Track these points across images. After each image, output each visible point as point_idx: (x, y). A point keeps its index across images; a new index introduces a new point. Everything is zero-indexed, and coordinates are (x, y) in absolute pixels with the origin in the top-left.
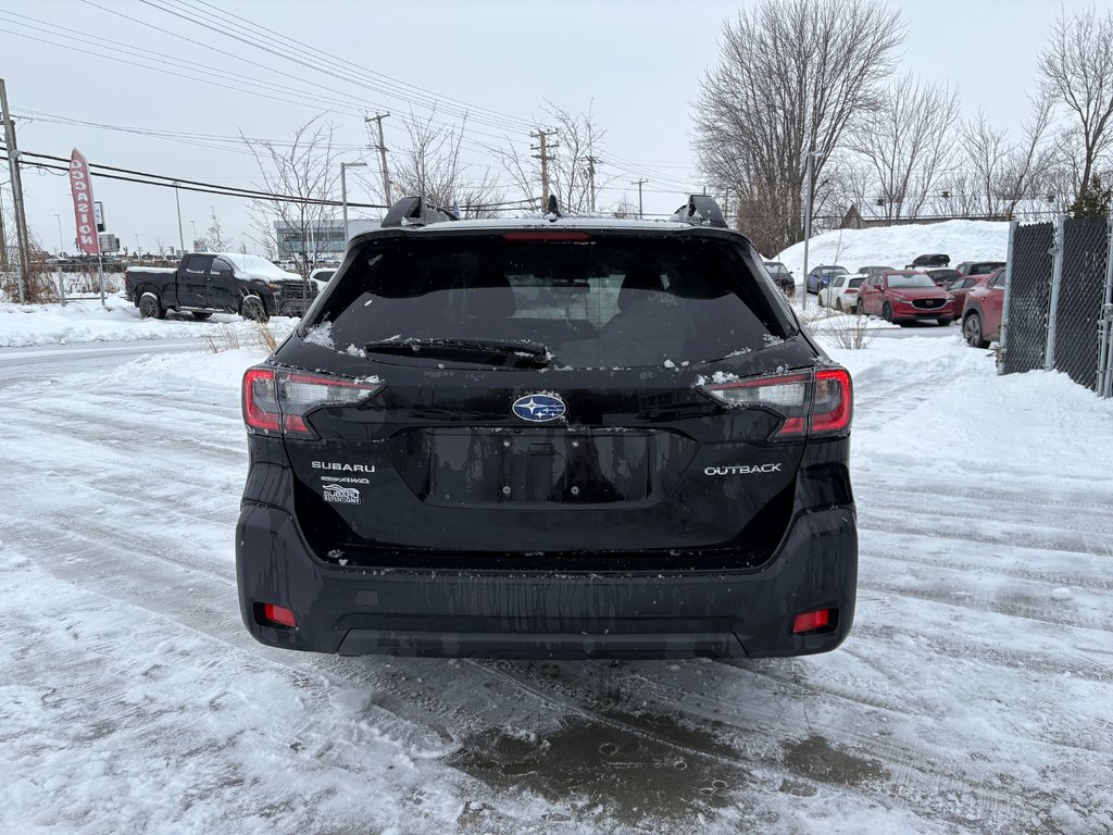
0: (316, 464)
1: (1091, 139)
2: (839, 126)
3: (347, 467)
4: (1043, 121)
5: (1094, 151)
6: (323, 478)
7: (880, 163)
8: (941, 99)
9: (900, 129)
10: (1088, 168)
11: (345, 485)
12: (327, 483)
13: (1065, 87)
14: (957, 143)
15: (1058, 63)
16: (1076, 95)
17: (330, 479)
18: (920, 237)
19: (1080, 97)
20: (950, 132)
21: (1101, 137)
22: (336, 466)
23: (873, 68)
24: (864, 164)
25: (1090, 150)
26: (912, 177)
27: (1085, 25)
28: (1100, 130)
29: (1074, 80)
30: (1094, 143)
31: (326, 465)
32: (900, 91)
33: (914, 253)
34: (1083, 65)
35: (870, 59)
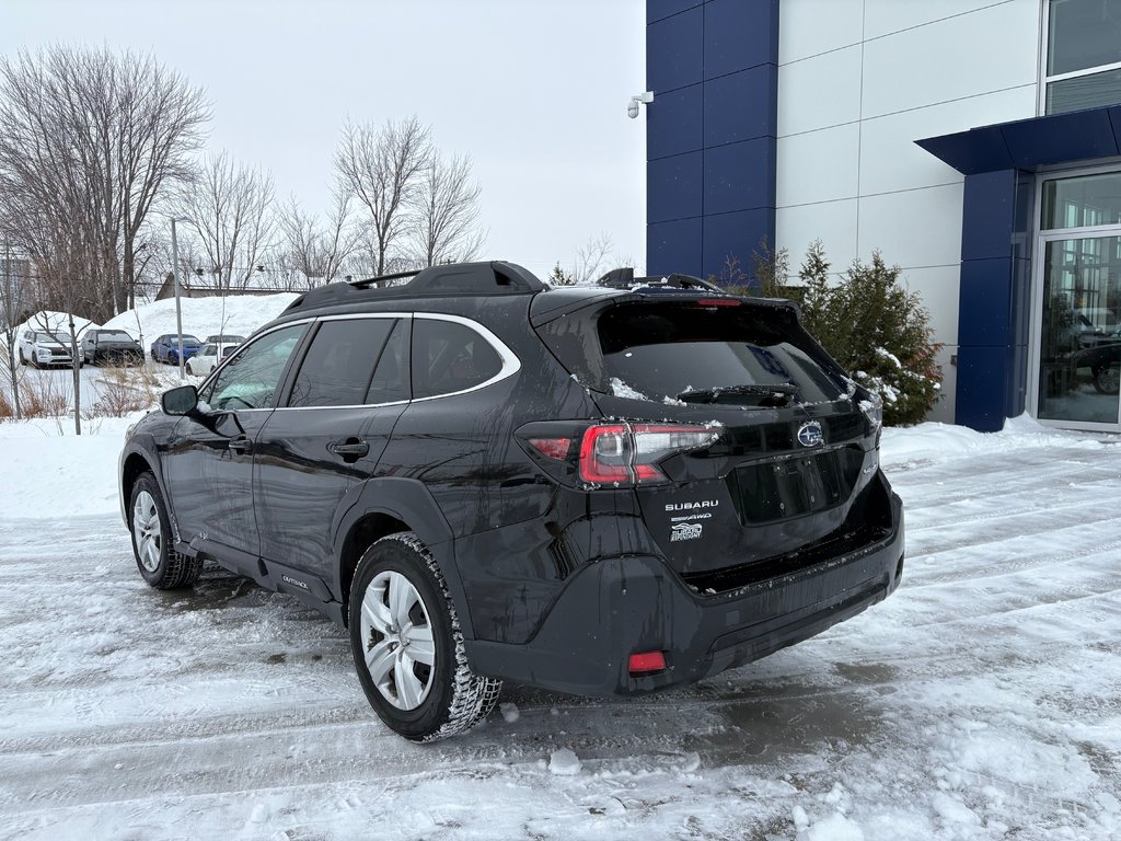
0: (669, 508)
1: (381, 231)
2: (151, 191)
3: (697, 505)
4: (343, 213)
5: (385, 240)
6: (673, 520)
7: (205, 234)
8: (257, 179)
9: (221, 203)
10: (382, 255)
11: (692, 522)
12: (676, 523)
13: (357, 186)
14: (275, 223)
15: (349, 163)
16: (366, 191)
17: (679, 519)
18: (259, 308)
19: (370, 194)
20: (267, 212)
21: (389, 230)
22: (688, 506)
23: (180, 138)
24: (189, 233)
25: (381, 239)
26: (237, 250)
27: (367, 134)
28: (387, 224)
29: (365, 180)
30: (384, 234)
31: (679, 507)
32: (216, 167)
33: (256, 323)
34: (369, 167)
35: (175, 129)
